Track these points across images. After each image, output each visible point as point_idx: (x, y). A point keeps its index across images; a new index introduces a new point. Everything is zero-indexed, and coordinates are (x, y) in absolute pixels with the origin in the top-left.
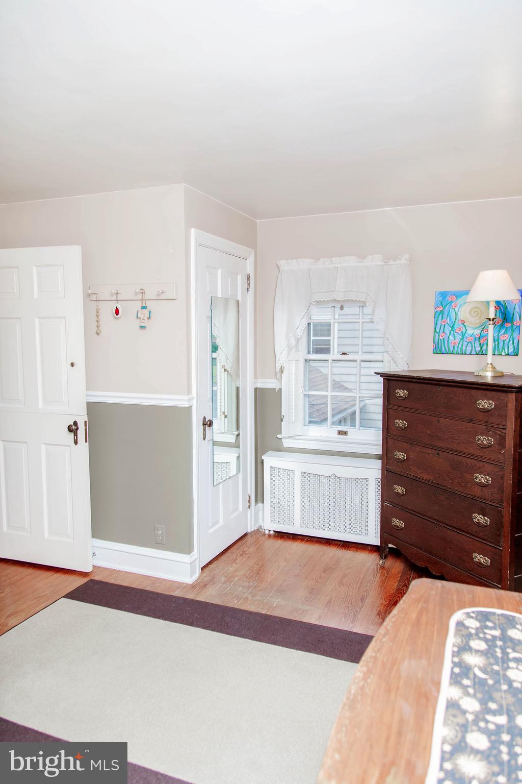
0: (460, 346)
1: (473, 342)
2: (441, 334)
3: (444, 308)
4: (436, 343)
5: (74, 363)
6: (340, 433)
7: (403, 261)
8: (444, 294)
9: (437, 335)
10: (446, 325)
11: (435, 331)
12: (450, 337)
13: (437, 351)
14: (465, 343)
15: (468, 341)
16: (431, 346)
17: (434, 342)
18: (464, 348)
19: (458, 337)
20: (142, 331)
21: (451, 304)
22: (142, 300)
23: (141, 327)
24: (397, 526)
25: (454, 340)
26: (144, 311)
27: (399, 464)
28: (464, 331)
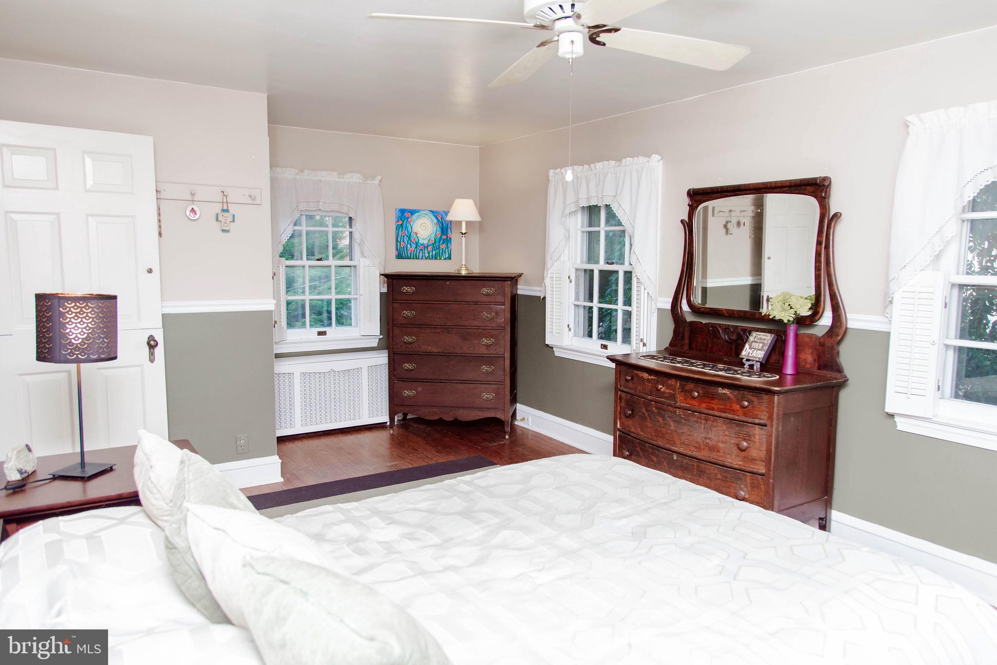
0: (415, 253)
1: (423, 250)
2: (402, 243)
3: (403, 222)
4: (399, 250)
5: (153, 269)
6: (320, 333)
7: (376, 182)
8: (402, 211)
9: (399, 243)
10: (405, 236)
11: (397, 240)
12: (408, 245)
13: (400, 256)
14: (418, 251)
15: (420, 249)
16: (394, 253)
17: (397, 249)
18: (418, 254)
19: (414, 246)
20: (225, 234)
21: (408, 220)
22: (223, 202)
23: (223, 231)
24: (409, 396)
25: (411, 248)
26: (226, 214)
27: (408, 346)
28: (417, 240)
